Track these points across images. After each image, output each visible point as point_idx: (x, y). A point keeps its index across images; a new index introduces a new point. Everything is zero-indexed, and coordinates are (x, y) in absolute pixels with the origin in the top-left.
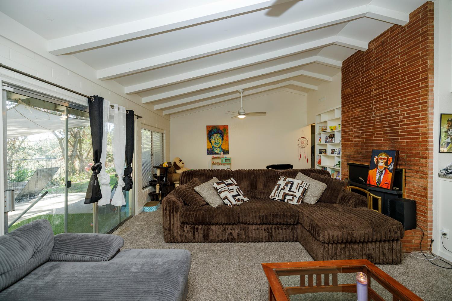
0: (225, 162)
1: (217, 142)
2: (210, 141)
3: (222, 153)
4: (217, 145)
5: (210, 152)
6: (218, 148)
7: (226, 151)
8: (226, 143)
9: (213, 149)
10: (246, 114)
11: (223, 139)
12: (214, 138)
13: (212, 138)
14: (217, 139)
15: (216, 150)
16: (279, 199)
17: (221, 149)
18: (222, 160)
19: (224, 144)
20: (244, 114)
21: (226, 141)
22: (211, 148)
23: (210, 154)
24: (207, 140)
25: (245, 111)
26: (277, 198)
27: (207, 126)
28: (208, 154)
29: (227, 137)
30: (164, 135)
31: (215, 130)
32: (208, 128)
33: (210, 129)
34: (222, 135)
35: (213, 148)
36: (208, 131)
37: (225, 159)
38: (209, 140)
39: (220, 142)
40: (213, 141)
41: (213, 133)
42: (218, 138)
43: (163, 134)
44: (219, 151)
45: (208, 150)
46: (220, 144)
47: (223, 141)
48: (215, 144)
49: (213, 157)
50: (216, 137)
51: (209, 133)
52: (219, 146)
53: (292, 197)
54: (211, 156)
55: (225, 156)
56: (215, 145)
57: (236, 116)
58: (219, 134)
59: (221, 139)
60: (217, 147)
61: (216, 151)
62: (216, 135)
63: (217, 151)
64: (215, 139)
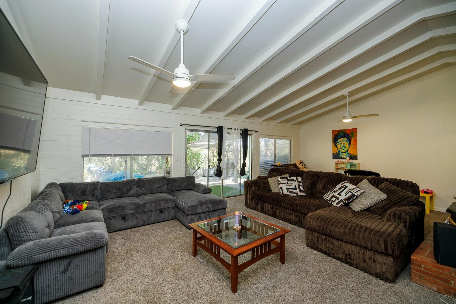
0: (350, 167)
1: (343, 146)
2: (336, 146)
3: (348, 158)
4: (343, 150)
5: (336, 156)
6: (344, 153)
7: (354, 156)
8: (354, 148)
9: (339, 154)
10: (352, 118)
11: (350, 144)
12: (340, 142)
13: (338, 143)
14: (344, 144)
15: (342, 154)
16: (327, 200)
17: (348, 153)
18: (347, 165)
19: (352, 148)
20: (350, 117)
21: (353, 146)
22: (336, 153)
23: (336, 159)
24: (333, 144)
25: (351, 114)
26: (327, 199)
27: (333, 131)
28: (334, 158)
29: (356, 141)
30: (292, 141)
31: (341, 134)
32: (334, 132)
33: (336, 134)
34: (349, 140)
35: (338, 152)
36: (334, 136)
37: (350, 165)
38: (334, 144)
39: (347, 146)
40: (339, 146)
41: (339, 137)
42: (344, 142)
43: (290, 141)
44: (345, 156)
45: (333, 154)
46: (347, 148)
47: (350, 145)
48: (341, 148)
49: (338, 161)
50: (342, 142)
51: (334, 137)
52: (345, 150)
53: (335, 199)
54: (336, 161)
55: (351, 161)
56: (341, 150)
57: (341, 120)
58: (346, 138)
59: (348, 143)
60: (344, 151)
61: (342, 156)
62: (342, 139)
63: (344, 156)
64: (341, 144)
